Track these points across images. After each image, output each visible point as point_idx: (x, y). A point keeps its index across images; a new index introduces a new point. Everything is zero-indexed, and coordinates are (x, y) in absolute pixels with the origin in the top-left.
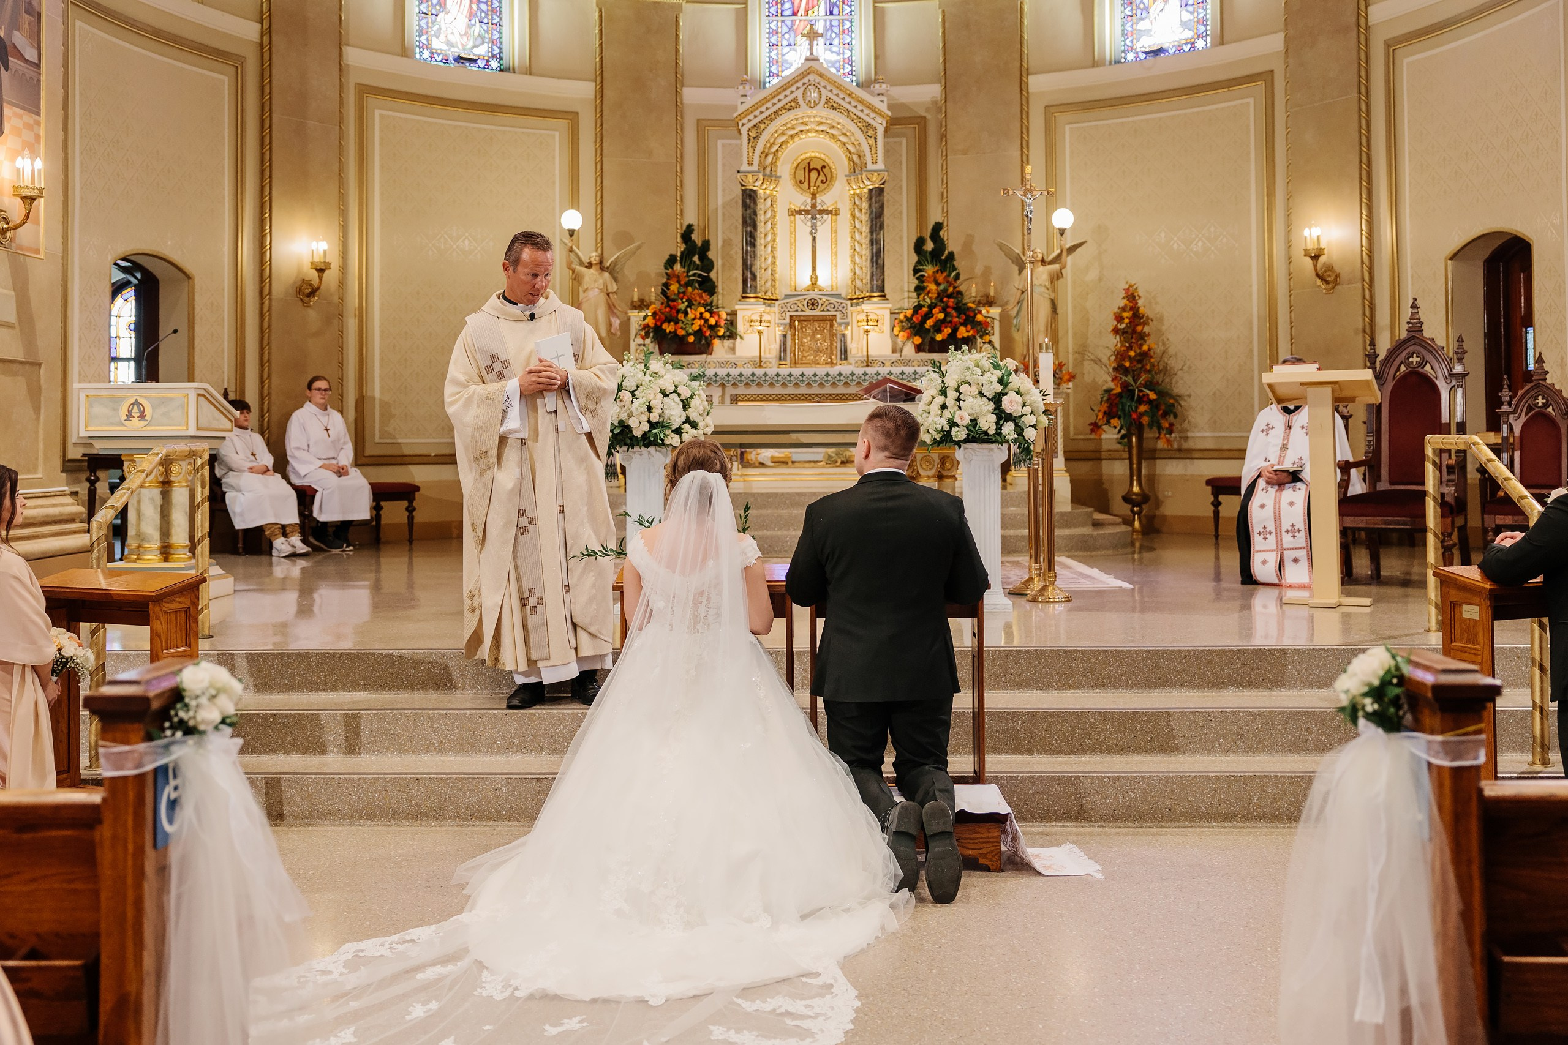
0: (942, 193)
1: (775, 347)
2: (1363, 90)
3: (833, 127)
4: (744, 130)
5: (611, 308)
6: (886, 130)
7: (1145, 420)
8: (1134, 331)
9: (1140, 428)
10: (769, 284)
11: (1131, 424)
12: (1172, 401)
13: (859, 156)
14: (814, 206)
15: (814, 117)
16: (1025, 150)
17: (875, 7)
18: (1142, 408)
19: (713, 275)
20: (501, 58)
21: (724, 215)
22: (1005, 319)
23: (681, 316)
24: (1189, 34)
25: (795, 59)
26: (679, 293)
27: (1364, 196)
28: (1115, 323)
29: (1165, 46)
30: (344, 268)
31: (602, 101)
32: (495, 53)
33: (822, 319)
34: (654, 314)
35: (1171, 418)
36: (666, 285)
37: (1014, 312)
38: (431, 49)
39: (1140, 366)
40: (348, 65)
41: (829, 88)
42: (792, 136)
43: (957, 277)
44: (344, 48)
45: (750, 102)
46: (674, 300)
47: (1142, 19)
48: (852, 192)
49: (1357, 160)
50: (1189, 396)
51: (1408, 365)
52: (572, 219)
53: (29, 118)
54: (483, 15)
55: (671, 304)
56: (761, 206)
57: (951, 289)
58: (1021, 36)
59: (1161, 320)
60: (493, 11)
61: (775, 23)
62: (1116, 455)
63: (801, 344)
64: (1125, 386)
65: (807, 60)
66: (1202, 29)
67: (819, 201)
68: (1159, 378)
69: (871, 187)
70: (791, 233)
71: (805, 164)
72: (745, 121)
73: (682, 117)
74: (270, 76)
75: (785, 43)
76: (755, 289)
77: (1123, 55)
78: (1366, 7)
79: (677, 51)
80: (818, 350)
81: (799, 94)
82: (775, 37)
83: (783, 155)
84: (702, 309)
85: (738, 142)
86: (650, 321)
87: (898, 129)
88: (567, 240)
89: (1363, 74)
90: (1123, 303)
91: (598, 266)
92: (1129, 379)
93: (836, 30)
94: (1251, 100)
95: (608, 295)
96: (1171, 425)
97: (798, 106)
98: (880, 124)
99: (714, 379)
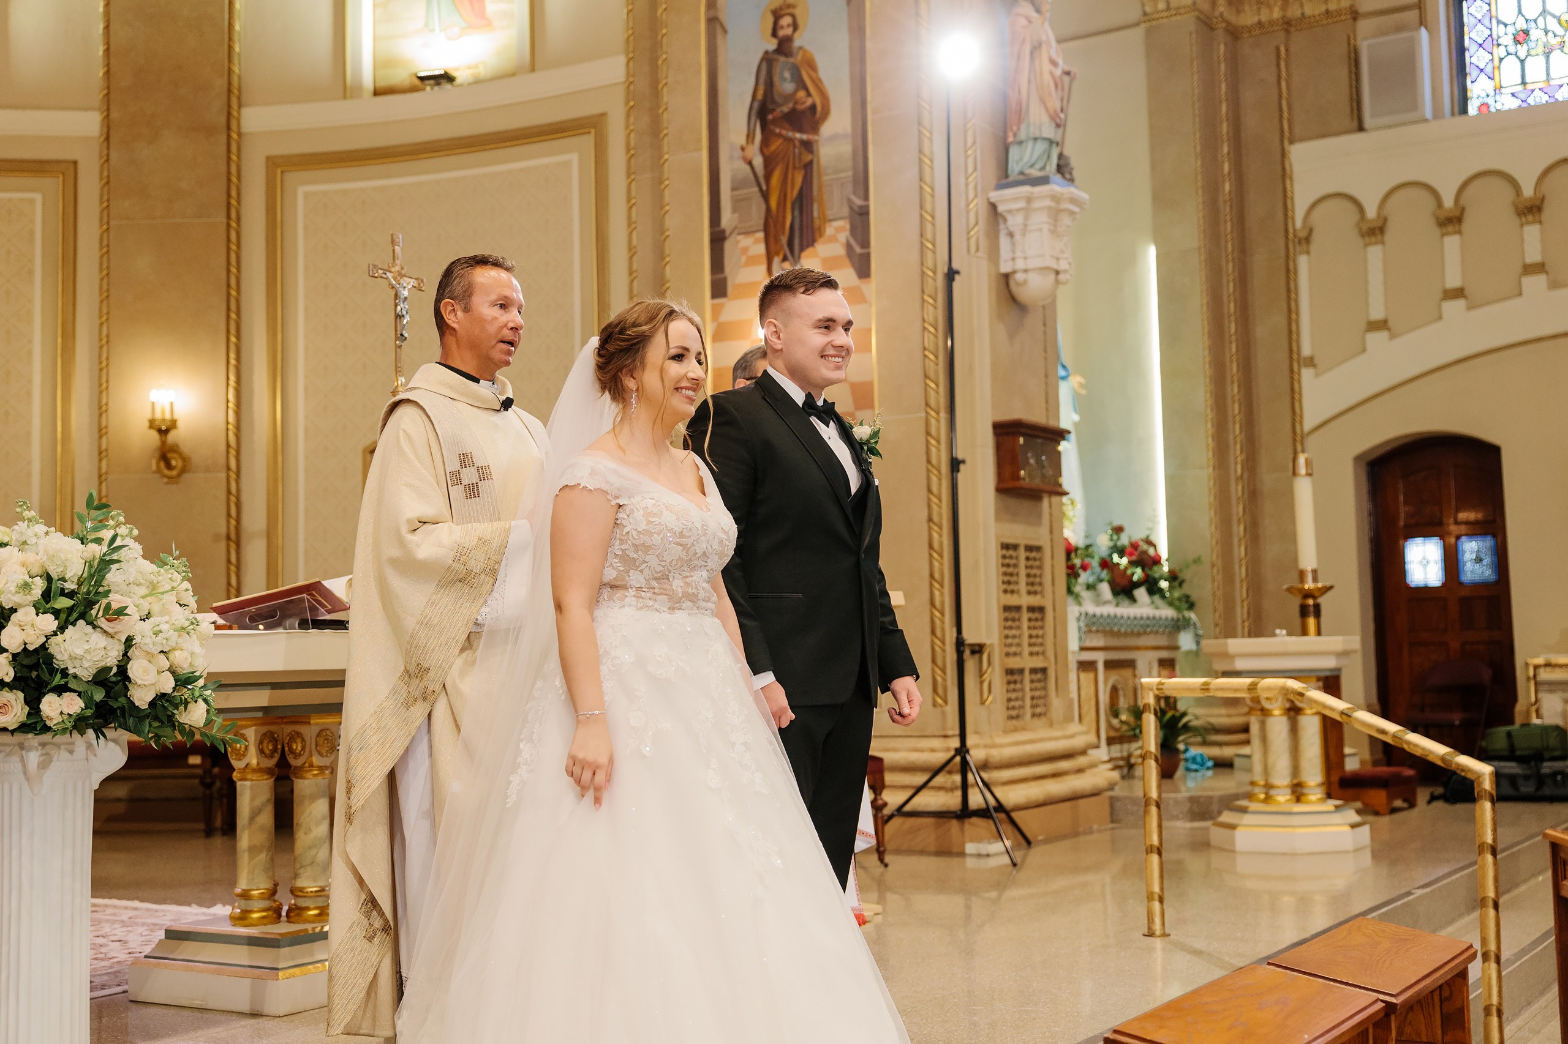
2: (233, 214)
49: (223, 307)
89: (234, 193)
94: (38, 198)
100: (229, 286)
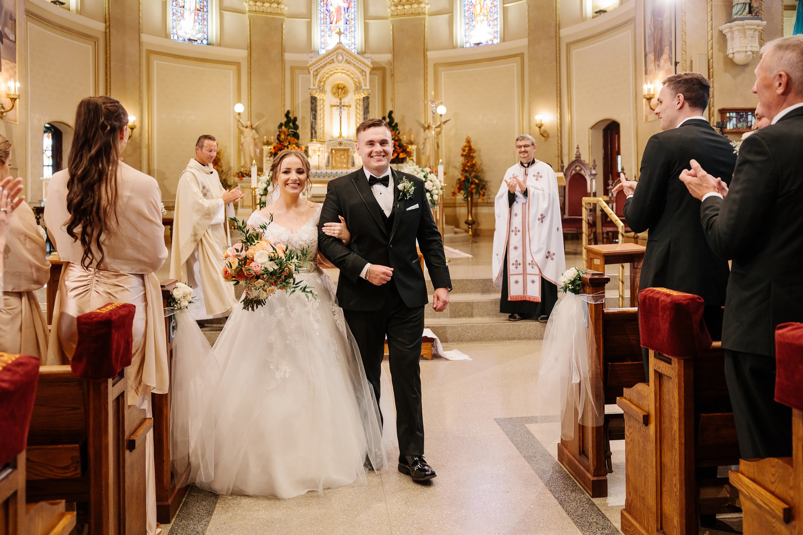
0: (392, 99)
1: (325, 161)
2: (558, 62)
3: (348, 71)
4: (312, 72)
5: (256, 145)
6: (370, 73)
7: (474, 191)
8: (469, 155)
9: (472, 195)
10: (322, 135)
11: (468, 193)
12: (484, 183)
13: (359, 83)
14: (341, 103)
15: (341, 67)
16: (426, 81)
17: (365, 22)
18: (473, 186)
19: (298, 131)
20: (207, 39)
21: (302, 106)
22: (418, 150)
24: (491, 37)
25: (332, 43)
26: (285, 139)
27: (559, 103)
28: (462, 152)
29: (481, 42)
30: (141, 128)
31: (251, 59)
32: (205, 37)
33: (345, 150)
34: (274, 148)
35: (484, 190)
36: (279, 135)
37: (422, 147)
38: (178, 35)
39: (471, 169)
40: (142, 42)
41: (347, 55)
42: (331, 75)
43: (399, 133)
44: (141, 34)
45: (314, 60)
46: (283, 142)
47: (472, 30)
48: (356, 98)
49: (556, 89)
50: (491, 181)
51: (575, 170)
52: (240, 108)
53: (12, 64)
54: (200, 21)
55: (282, 143)
56: (319, 103)
57: (397, 138)
58: (424, 36)
59: (480, 151)
60: (204, 19)
61: (323, 27)
62: (462, 205)
63: (335, 160)
64: (466, 177)
65: (338, 43)
66: (496, 35)
67: (343, 100)
68: (479, 174)
69: (364, 96)
70: (331, 114)
71: (336, 86)
72: (312, 68)
73: (284, 65)
74: (110, 46)
75: (327, 35)
76: (316, 137)
77: (465, 44)
78: (559, 29)
79: (282, 38)
80: (342, 163)
81: (334, 57)
82: (323, 32)
83: (328, 82)
84: (294, 146)
85: (308, 76)
86: (273, 151)
87: (374, 72)
88: (237, 117)
89: (558, 56)
90: (465, 144)
91: (250, 128)
92: (468, 174)
93: (348, 31)
94: (515, 64)
95: (255, 139)
96: (484, 193)
97: (334, 62)
98: (368, 71)
100: (557, 83)
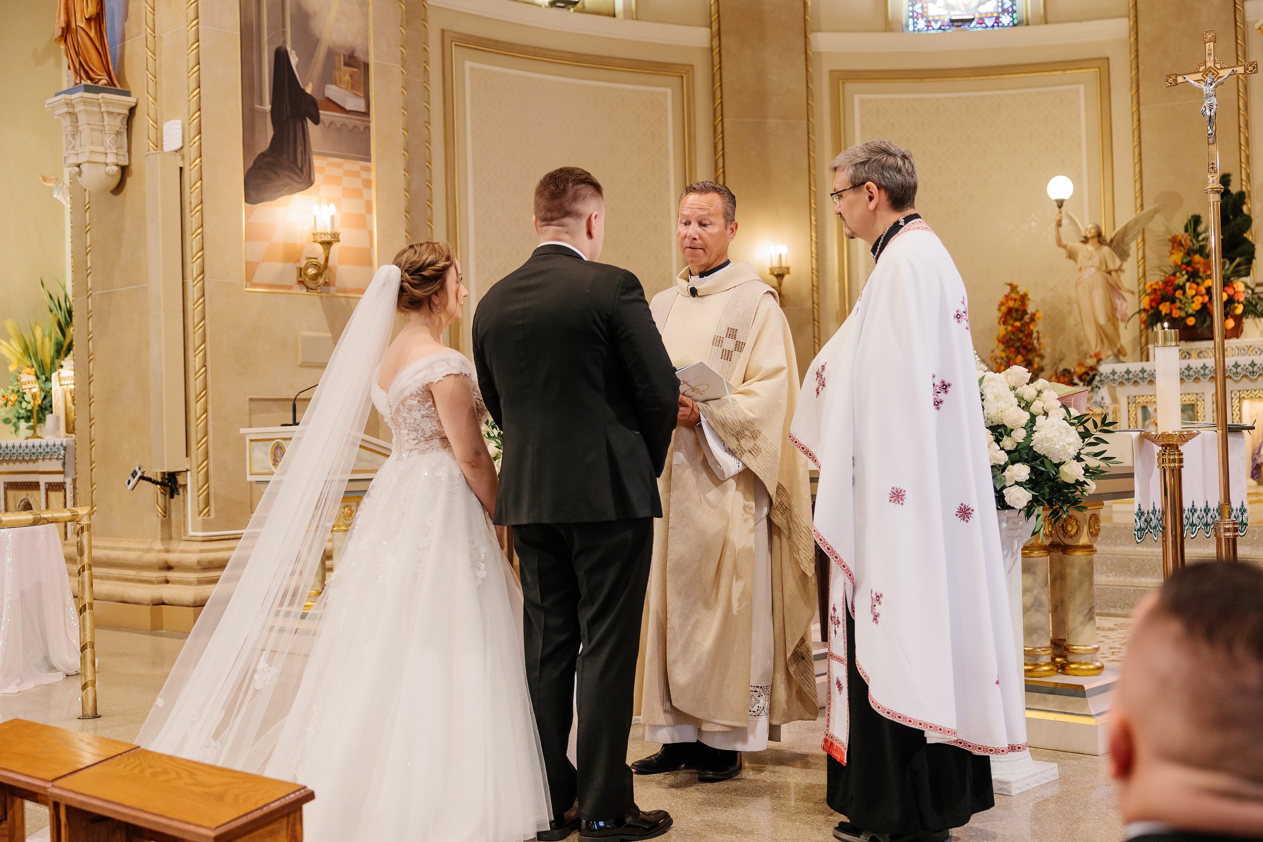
5: (1114, 289)
20: (1013, 12)
23: (1179, 294)
32: (1006, 7)
38: (927, 17)
40: (819, 54)
44: (812, 37)
52: (1061, 188)
86: (1147, 302)
91: (1096, 240)
95: (1108, 272)
99: (1202, 372)
